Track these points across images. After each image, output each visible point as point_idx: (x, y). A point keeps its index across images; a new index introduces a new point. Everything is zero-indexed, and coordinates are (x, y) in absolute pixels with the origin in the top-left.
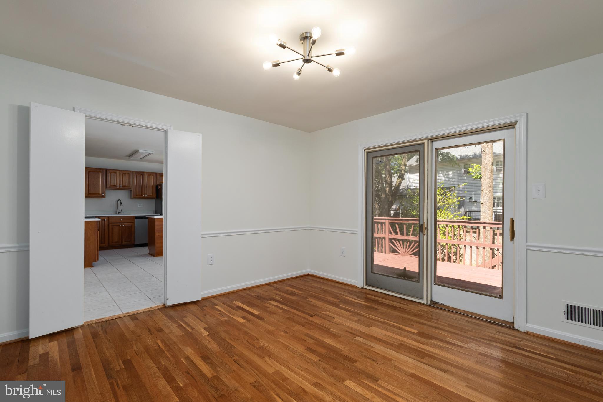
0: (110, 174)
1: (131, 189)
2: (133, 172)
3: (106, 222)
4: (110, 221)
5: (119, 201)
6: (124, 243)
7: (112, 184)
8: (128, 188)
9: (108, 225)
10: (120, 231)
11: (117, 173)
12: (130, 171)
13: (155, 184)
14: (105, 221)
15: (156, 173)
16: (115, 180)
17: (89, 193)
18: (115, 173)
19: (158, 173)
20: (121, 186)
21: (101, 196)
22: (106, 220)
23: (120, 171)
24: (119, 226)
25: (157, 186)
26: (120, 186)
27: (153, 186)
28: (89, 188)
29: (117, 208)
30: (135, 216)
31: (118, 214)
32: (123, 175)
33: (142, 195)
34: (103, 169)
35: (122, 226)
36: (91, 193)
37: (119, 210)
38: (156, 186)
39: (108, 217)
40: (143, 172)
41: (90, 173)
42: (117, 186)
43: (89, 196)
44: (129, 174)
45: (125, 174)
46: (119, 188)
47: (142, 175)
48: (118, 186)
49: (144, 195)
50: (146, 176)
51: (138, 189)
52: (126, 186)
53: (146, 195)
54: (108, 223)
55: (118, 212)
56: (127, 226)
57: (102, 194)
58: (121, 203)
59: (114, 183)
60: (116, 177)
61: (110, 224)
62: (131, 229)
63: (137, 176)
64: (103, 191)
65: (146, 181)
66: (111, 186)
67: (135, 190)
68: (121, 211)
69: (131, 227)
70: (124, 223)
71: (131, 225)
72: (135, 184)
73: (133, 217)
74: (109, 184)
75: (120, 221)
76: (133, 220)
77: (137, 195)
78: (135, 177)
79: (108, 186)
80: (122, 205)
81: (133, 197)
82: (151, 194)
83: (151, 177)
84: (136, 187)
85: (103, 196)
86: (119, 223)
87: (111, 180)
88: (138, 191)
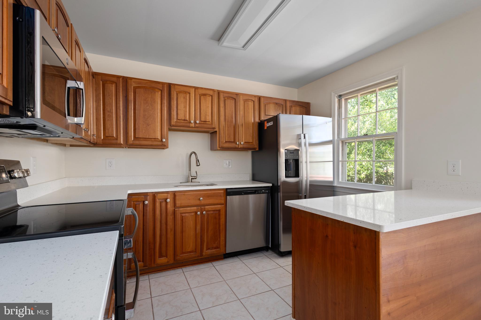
0: (177, 94)
1: (214, 128)
2: (219, 92)
3: (169, 206)
4: (178, 203)
5: (193, 155)
6: (207, 252)
7: (181, 117)
8: (210, 126)
9: (174, 213)
10: (199, 227)
11: (189, 93)
12: (213, 90)
13: (257, 120)
14: (166, 203)
15: (258, 96)
16: (185, 107)
17: (137, 137)
18: (185, 92)
19: (261, 96)
20: (198, 122)
21: (160, 143)
22: (168, 200)
23: (196, 88)
24: (196, 213)
25: (261, 124)
26: (195, 122)
27: (253, 124)
28: (137, 126)
29: (190, 170)
30: (227, 189)
31: (192, 182)
32: (202, 97)
33: (234, 142)
34: (163, 84)
35: (202, 213)
36: (140, 137)
37: (194, 174)
38: (259, 123)
39: (174, 194)
40: (237, 94)
41: (137, 90)
42: (190, 122)
43: (137, 142)
44: (212, 96)
45: (205, 95)
46: (193, 125)
47: (235, 99)
48: (192, 122)
49: (238, 143)
50: (242, 102)
51: (227, 130)
52: (207, 123)
53: (242, 143)
54: (173, 208)
55: (192, 179)
56: (212, 212)
57: (162, 141)
58: (196, 158)
59: (184, 116)
60: (187, 103)
61: (178, 209)
62: (219, 219)
63: (226, 102)
64: (163, 134)
65: (242, 113)
66: (179, 121)
67: (222, 132)
68: (196, 178)
69: (219, 215)
70: (206, 207)
71: (219, 211)
72: (222, 118)
73: (223, 191)
74: (174, 118)
75: (198, 202)
76: (223, 198)
77: (226, 142)
78: (222, 105)
79: (174, 122)
80: (199, 165)
81: (219, 147)
82: (251, 141)
83: (251, 104)
84: (225, 126)
85: (164, 144)
86: (195, 208)
87: (179, 108)
88: (228, 134)
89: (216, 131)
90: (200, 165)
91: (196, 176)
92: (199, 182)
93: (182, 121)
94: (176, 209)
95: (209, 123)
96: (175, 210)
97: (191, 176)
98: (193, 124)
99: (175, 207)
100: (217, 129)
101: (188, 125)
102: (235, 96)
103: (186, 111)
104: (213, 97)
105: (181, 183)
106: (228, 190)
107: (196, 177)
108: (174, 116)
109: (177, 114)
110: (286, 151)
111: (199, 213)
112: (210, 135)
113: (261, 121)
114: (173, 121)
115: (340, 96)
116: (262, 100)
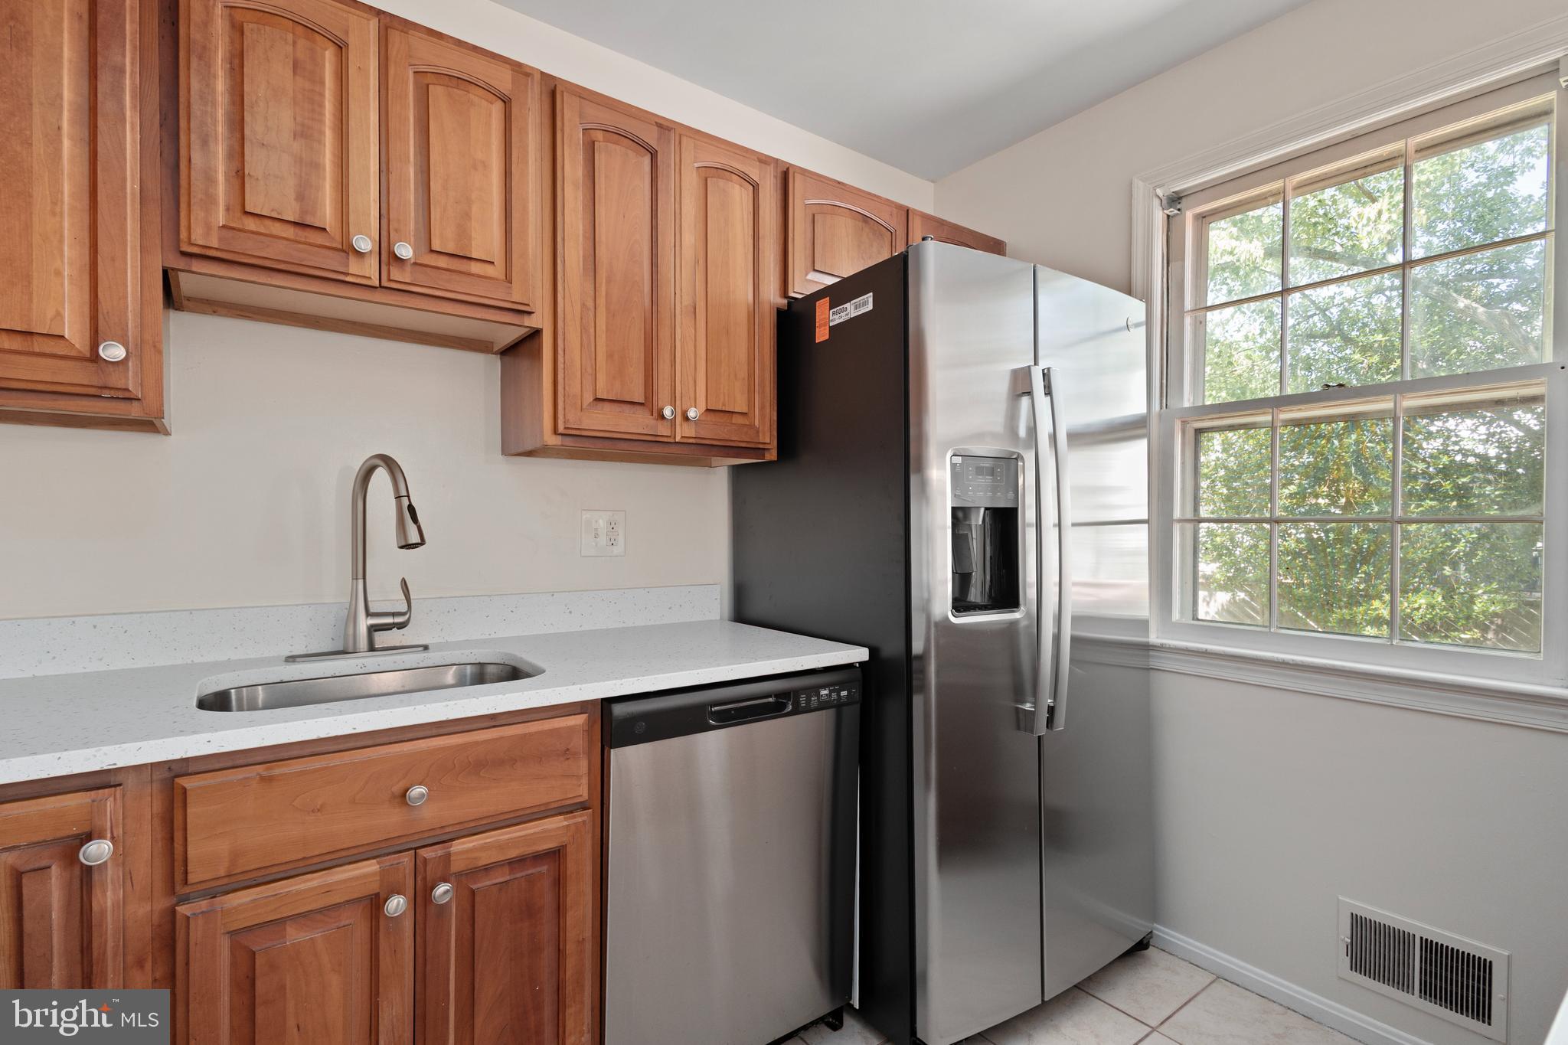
0: (236, 30)
1: (523, 312)
2: (554, 90)
3: (107, 898)
4: (210, 850)
5: (381, 476)
7: (272, 198)
8: (496, 294)
10: (396, 1008)
11: (342, 47)
13: (772, 296)
14: (81, 873)
16: (306, 133)
19: (793, 167)
20: (406, 252)
21: (66, 374)
22: (102, 849)
23: (392, 22)
25: (792, 319)
26: (389, 258)
27: (753, 313)
29: (360, 571)
30: (607, 702)
31: (372, 648)
32: (437, 92)
33: (648, 403)
35: (421, 898)
37: (386, 597)
38: (780, 313)
39: (171, 781)
40: (665, 127)
42: (348, 248)
44: (507, 102)
45: (455, 82)
46: (373, 271)
47: (654, 156)
48: (365, 245)
49: (667, 412)
50: (691, 181)
51: (607, 330)
52: (475, 268)
53: (692, 414)
54: (162, 903)
55: (373, 629)
56: (500, 877)
57: (95, 358)
58: (398, 497)
59: (300, 197)
60: (322, 105)
61: (203, 905)
62: (560, 910)
63: (600, 159)
64: (105, 304)
65: (690, 238)
66: (251, 224)
67: (572, 336)
68: (401, 626)
69: (559, 883)
70: (458, 846)
71: (556, 855)
72: (573, 254)
73: (579, 720)
74: (210, 200)
75: (389, 822)
76: (583, 765)
77: (597, 400)
78: (572, 168)
79: (208, 227)
80: (414, 538)
81: (555, 432)
82: (741, 407)
83: (739, 196)
84: (590, 304)
85: (120, 384)
86: (371, 867)
87: (254, 127)
88: (610, 356)
89: (536, 333)
90: (422, 542)
91: (404, 608)
92: (426, 648)
93: (277, 229)
94: (183, 910)
95: (489, 270)
96: (173, 912)
97: (368, 614)
98: (374, 261)
99: (172, 891)
100: (540, 319)
101: (331, 262)
102: (651, 137)
103: (317, 166)
104: (515, 110)
105: (291, 659)
106: (618, 710)
107: (403, 614)
108: (211, 180)
109: (239, 176)
110: (958, 460)
111: (396, 904)
112: (495, 363)
113: (793, 301)
114: (197, 214)
115: (1175, 199)
116: (797, 186)
